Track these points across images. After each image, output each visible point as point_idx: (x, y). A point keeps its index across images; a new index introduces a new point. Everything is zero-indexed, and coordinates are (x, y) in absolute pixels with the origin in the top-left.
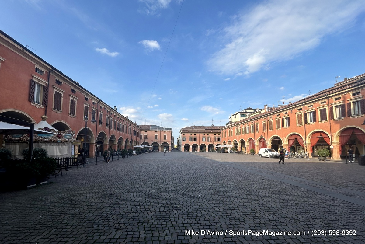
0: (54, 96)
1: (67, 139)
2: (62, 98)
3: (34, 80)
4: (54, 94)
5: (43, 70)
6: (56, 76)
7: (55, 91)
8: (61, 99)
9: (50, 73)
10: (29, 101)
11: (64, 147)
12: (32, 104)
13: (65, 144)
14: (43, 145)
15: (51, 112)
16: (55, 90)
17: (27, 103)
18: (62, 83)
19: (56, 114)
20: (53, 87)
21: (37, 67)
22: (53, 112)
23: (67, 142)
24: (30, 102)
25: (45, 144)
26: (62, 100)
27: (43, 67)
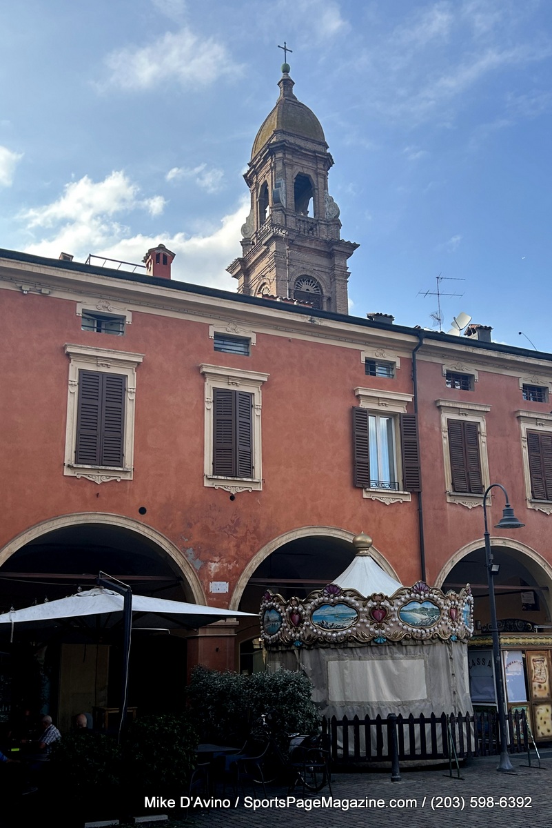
0: (446, 442)
1: (414, 625)
2: (482, 439)
3: (363, 405)
4: (446, 435)
5: (390, 356)
6: (443, 357)
7: (449, 421)
8: (477, 444)
9: (418, 357)
10: (355, 486)
11: (406, 663)
12: (365, 496)
13: (411, 649)
14: (331, 657)
15: (443, 509)
16: (445, 417)
17: (351, 496)
18: (476, 378)
19: (466, 512)
20: (439, 407)
21: (370, 356)
22: (453, 508)
23: (417, 641)
24: (358, 492)
25: (335, 655)
26: (483, 447)
27: (387, 347)
